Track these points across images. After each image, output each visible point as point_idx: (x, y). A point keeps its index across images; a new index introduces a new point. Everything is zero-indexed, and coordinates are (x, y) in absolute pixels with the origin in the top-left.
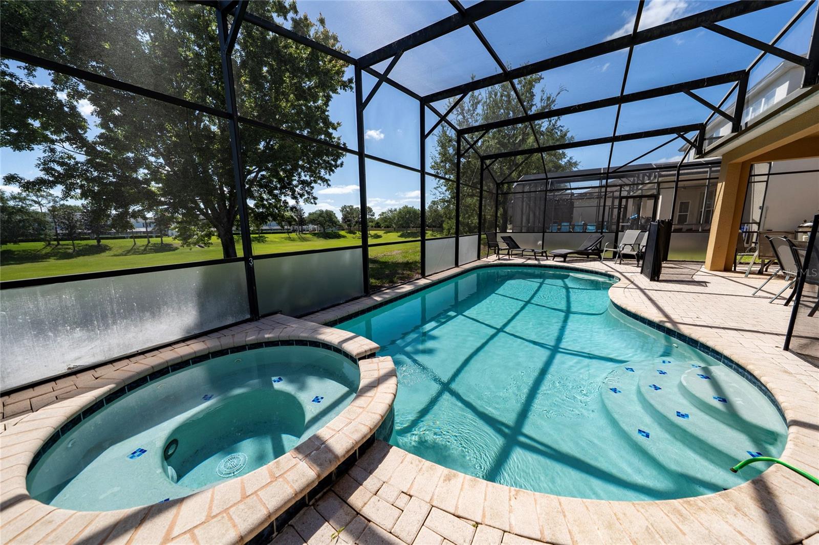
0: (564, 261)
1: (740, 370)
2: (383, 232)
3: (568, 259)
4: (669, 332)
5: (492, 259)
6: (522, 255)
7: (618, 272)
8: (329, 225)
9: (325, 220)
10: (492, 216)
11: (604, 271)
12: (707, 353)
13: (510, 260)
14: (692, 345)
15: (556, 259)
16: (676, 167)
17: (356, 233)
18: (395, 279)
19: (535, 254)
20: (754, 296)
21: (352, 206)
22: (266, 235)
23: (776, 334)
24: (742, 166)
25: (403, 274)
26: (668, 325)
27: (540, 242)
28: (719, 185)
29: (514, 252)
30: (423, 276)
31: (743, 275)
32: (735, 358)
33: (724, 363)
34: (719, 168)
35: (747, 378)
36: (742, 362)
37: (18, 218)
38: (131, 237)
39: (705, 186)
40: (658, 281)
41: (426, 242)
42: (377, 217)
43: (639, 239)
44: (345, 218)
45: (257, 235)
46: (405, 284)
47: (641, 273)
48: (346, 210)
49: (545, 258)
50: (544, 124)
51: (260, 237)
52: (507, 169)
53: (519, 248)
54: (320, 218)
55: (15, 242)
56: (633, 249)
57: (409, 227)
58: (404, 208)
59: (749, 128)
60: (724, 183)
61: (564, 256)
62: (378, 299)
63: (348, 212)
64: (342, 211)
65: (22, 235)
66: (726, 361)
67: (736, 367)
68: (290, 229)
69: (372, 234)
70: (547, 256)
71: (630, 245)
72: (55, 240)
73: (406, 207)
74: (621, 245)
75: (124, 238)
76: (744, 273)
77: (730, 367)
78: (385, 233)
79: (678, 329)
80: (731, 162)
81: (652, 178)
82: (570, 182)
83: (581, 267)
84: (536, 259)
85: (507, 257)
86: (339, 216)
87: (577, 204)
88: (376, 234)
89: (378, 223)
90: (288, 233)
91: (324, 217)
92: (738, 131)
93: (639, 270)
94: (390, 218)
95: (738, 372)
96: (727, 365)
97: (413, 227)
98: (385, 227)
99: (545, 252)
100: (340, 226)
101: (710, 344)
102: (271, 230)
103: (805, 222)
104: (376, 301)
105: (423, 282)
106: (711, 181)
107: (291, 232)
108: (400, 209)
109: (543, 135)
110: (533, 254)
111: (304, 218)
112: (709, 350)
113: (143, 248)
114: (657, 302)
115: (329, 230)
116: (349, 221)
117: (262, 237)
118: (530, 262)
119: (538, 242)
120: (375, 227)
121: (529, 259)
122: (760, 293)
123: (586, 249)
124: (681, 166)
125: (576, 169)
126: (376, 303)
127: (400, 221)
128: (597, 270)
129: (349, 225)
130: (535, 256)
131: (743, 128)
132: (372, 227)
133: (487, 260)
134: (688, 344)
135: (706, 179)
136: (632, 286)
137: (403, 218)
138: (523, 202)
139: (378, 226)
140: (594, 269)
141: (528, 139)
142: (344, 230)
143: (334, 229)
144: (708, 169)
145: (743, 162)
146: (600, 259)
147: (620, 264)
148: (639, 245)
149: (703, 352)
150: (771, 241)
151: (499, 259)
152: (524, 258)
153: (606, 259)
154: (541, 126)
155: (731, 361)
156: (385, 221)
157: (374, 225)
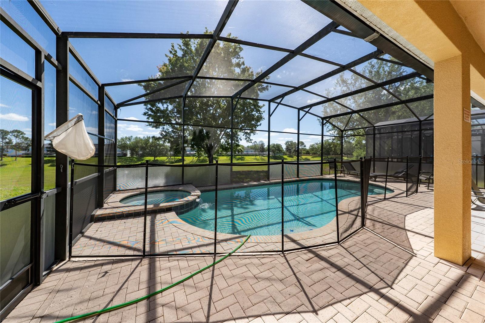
2: (311, 157)
8: (277, 152)
9: (275, 149)
17: (293, 157)
21: (292, 141)
22: (245, 157)
37: (162, 148)
38: (193, 156)
42: (308, 147)
44: (287, 149)
45: (241, 157)
48: (289, 144)
51: (242, 158)
54: (273, 148)
55: (159, 157)
57: (329, 154)
63: (289, 145)
64: (286, 144)
65: (162, 154)
68: (257, 154)
69: (304, 158)
72: (170, 156)
75: (190, 156)
78: (312, 157)
86: (284, 147)
88: (306, 158)
89: (308, 151)
90: (256, 156)
91: (275, 148)
94: (316, 149)
98: (313, 154)
100: (284, 153)
102: (248, 154)
107: (257, 156)
111: (264, 148)
113: (196, 161)
115: (278, 155)
116: (289, 150)
117: (243, 157)
120: (306, 154)
129: (290, 152)
132: (304, 153)
139: (308, 153)
142: (286, 155)
143: (280, 154)
156: (312, 150)
157: (305, 153)
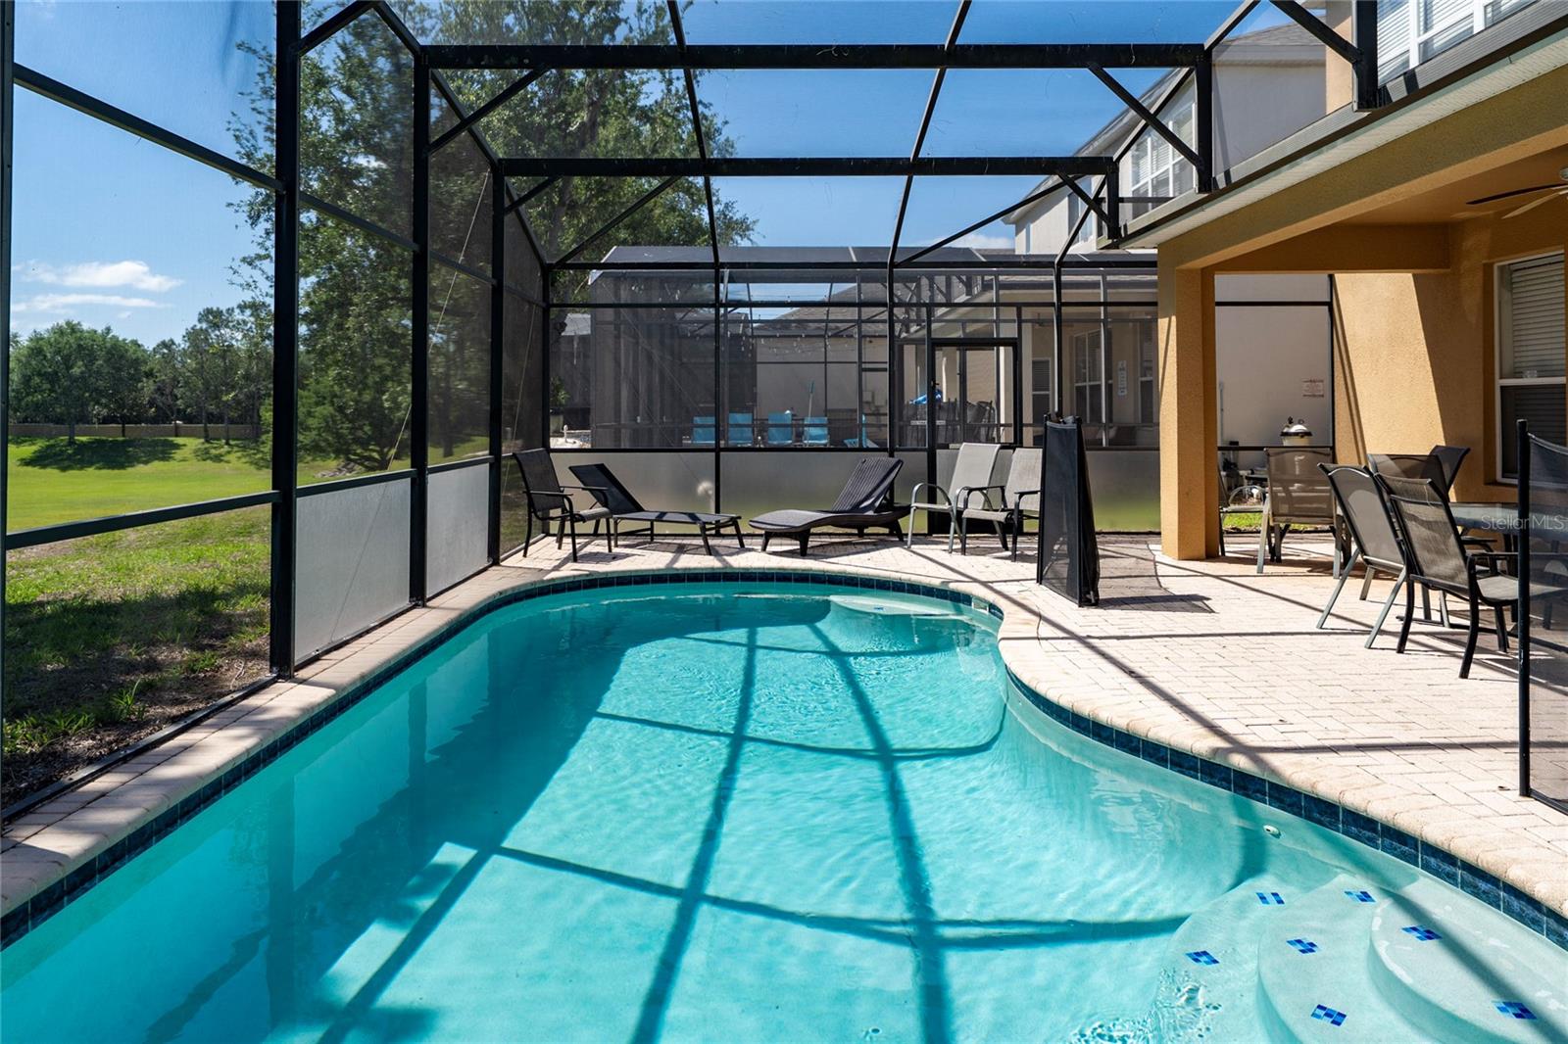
0: (803, 553)
1: (1483, 886)
3: (812, 542)
4: (1246, 786)
5: (545, 557)
6: (652, 535)
7: (975, 580)
10: (471, 381)
11: (936, 583)
12: (1371, 842)
13: (615, 557)
14: (1320, 822)
15: (776, 545)
16: (1050, 264)
18: (127, 703)
19: (704, 529)
20: (1323, 631)
23: (1463, 746)
24: (1202, 276)
25: (152, 666)
26: (1240, 761)
27: (706, 486)
28: (1163, 323)
29: (625, 526)
30: (284, 664)
31: (1252, 569)
32: (1464, 847)
33: (1426, 867)
34: (1155, 278)
35: (1509, 910)
36: (1487, 858)
39: (1099, 321)
40: (1098, 603)
41: (300, 501)
43: (1000, 469)
46: (196, 724)
47: (1040, 579)
49: (735, 542)
50: (652, 87)
52: (542, 215)
53: (640, 509)
56: (988, 506)
57: (84, 419)
58: (59, 331)
59: (1232, 187)
60: (1174, 318)
61: (801, 534)
62: (64, 843)
66: (1433, 860)
67: (1469, 877)
70: (740, 536)
71: (980, 489)
73: (73, 328)
74: (955, 490)
76: (1253, 562)
77: (1450, 878)
79: (1273, 772)
80: (1184, 267)
81: (976, 291)
82: (748, 280)
83: (862, 571)
84: (710, 551)
85: (599, 546)
87: (765, 351)
92: (1210, 190)
93: (1031, 569)
95: (1477, 893)
96: (1436, 873)
97: (105, 421)
99: (734, 522)
101: (1378, 808)
103: (1291, 422)
104: (57, 859)
105: (287, 700)
106: (1111, 309)
108: (37, 338)
109: (651, 121)
110: (696, 529)
112: (1374, 830)
114: (1151, 679)
118: (688, 562)
119: (698, 481)
121: (681, 550)
122: (1332, 623)
123: (856, 507)
124: (1061, 264)
125: (744, 243)
126: (59, 874)
127: (38, 390)
128: (914, 579)
130: (705, 538)
131: (1222, 184)
133: (526, 563)
134: (1309, 818)
135: (1099, 304)
136: (1046, 630)
137: (52, 378)
138: (618, 337)
140: (904, 577)
141: (604, 124)
144: (1099, 278)
145: (1203, 269)
146: (897, 537)
147: (964, 551)
148: (1003, 489)
149: (1357, 838)
150: (1330, 477)
151: (575, 557)
152: (665, 548)
153: (919, 539)
154: (639, 92)
155: (1449, 858)
